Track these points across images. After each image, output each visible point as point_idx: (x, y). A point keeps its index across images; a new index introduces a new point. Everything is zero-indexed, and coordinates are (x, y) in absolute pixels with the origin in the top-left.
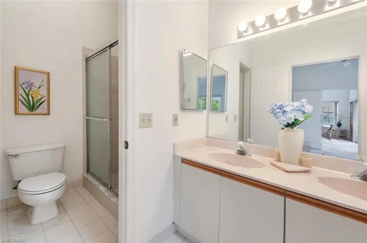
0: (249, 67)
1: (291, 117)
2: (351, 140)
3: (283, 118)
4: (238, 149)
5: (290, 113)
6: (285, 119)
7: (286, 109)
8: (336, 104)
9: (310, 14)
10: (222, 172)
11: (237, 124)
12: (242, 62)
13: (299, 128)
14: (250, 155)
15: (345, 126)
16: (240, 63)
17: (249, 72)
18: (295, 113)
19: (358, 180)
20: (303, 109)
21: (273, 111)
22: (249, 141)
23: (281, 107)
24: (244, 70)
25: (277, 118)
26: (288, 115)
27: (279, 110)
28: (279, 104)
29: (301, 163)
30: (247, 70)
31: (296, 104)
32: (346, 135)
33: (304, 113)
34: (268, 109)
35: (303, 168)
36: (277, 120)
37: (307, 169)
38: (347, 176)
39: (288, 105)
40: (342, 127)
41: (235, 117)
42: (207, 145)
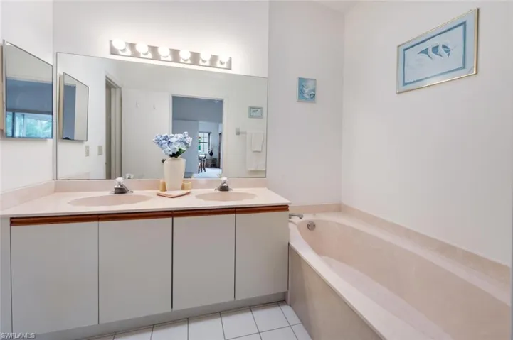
0: (118, 84)
1: (176, 147)
2: (219, 167)
3: (169, 149)
4: (116, 187)
5: (175, 144)
6: (170, 150)
7: (171, 140)
8: (209, 134)
9: (189, 62)
10: (100, 216)
11: (103, 158)
12: (109, 76)
13: (181, 157)
14: (132, 192)
15: (215, 155)
16: (106, 77)
17: (118, 90)
18: (179, 144)
19: (218, 191)
20: (185, 140)
21: (159, 143)
22: (127, 177)
23: (166, 138)
24: (110, 86)
25: (163, 149)
26: (174, 146)
27: (165, 141)
28: (164, 135)
29: (183, 188)
30: (115, 88)
31: (180, 136)
32: (215, 164)
33: (186, 143)
34: (154, 139)
35: (184, 192)
36: (163, 151)
37: (188, 191)
38: (212, 190)
39: (172, 137)
40: (214, 156)
41: (100, 148)
42: (55, 191)
